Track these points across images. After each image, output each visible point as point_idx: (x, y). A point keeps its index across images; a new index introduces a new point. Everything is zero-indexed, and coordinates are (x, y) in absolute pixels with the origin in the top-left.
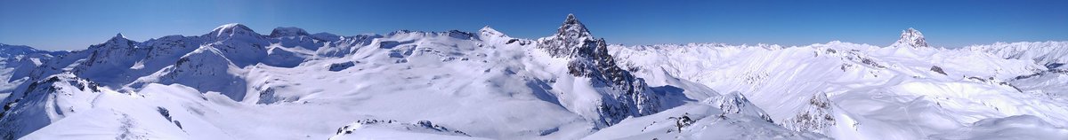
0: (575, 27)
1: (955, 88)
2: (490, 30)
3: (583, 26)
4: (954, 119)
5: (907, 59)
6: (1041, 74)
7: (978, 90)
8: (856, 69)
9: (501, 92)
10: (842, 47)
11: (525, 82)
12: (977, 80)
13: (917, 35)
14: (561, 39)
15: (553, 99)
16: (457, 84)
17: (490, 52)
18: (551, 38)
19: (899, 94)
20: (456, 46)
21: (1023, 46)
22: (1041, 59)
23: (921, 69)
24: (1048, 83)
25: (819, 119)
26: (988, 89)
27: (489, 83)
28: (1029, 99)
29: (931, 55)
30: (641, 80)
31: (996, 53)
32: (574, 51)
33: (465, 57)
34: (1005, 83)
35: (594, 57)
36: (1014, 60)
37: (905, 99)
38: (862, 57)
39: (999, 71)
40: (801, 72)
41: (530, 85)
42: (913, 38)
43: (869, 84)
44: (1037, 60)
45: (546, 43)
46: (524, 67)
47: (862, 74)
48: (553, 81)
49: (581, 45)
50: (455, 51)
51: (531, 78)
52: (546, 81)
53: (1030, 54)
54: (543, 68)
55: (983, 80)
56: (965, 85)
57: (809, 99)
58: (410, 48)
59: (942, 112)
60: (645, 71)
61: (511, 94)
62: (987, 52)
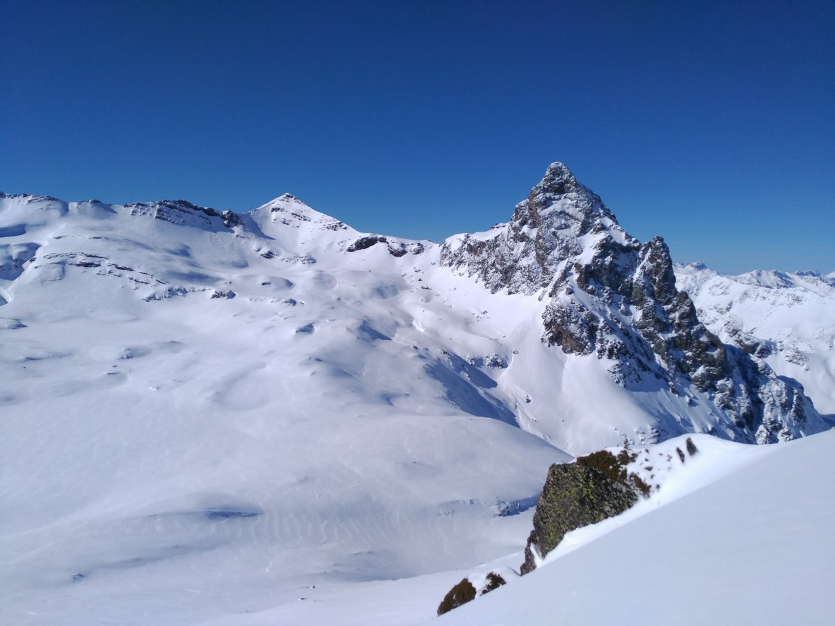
0: (568, 202)
2: (295, 206)
3: (596, 201)
9: (359, 390)
11: (421, 363)
14: (523, 238)
15: (503, 413)
16: (215, 370)
17: (303, 276)
18: (489, 236)
20: (184, 252)
27: (317, 367)
30: (791, 384)
32: (566, 274)
33: (224, 287)
35: (630, 295)
41: (436, 371)
45: (471, 249)
46: (409, 320)
48: (499, 363)
49: (587, 256)
50: (185, 269)
51: (436, 352)
52: (479, 361)
54: (466, 323)
58: (15, 252)
60: (798, 357)
61: (387, 398)
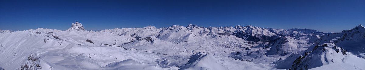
1: (98, 49)
4: (97, 64)
5: (75, 36)
6: (134, 41)
7: (108, 50)
8: (51, 41)
10: (44, 31)
12: (107, 46)
13: (80, 25)
19: (71, 53)
21: (126, 30)
22: (133, 35)
23: (81, 41)
24: (136, 45)
25: (33, 67)
26: (112, 49)
28: (129, 52)
29: (87, 34)
31: (115, 33)
34: (120, 46)
36: (123, 36)
37: (74, 55)
38: (54, 35)
39: (117, 41)
40: (23, 44)
42: (78, 27)
43: (57, 48)
44: (132, 36)
47: (54, 43)
53: (129, 33)
55: (110, 45)
56: (102, 48)
57: (28, 57)
59: (92, 61)
62: (112, 32)
